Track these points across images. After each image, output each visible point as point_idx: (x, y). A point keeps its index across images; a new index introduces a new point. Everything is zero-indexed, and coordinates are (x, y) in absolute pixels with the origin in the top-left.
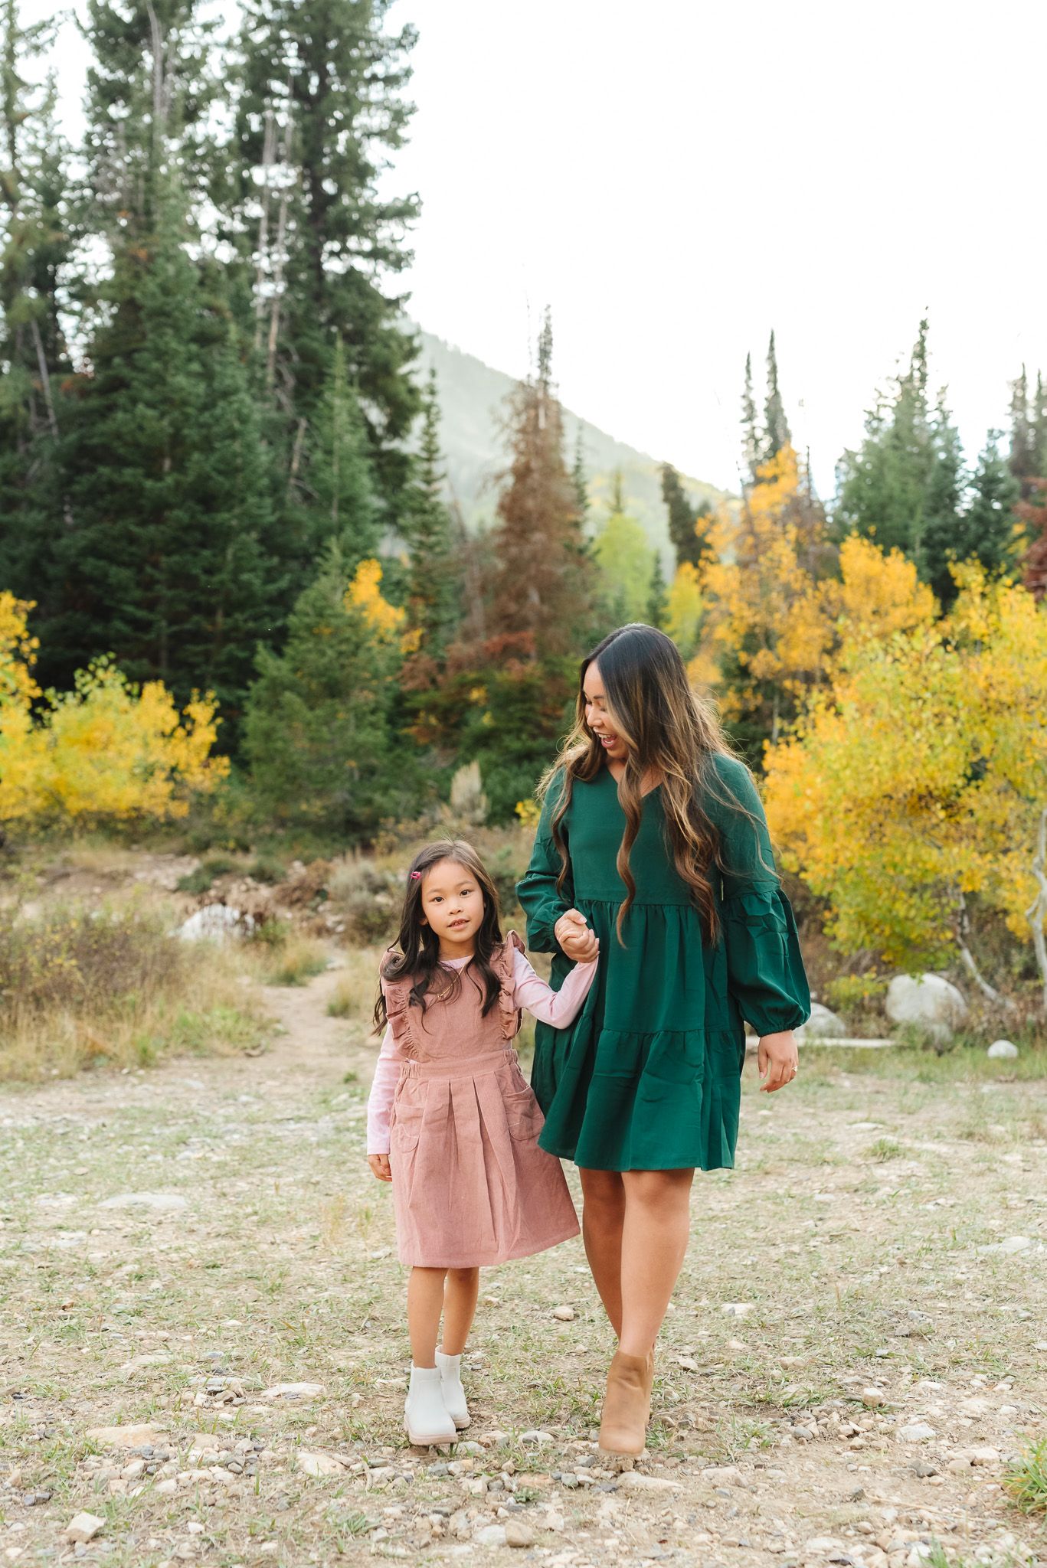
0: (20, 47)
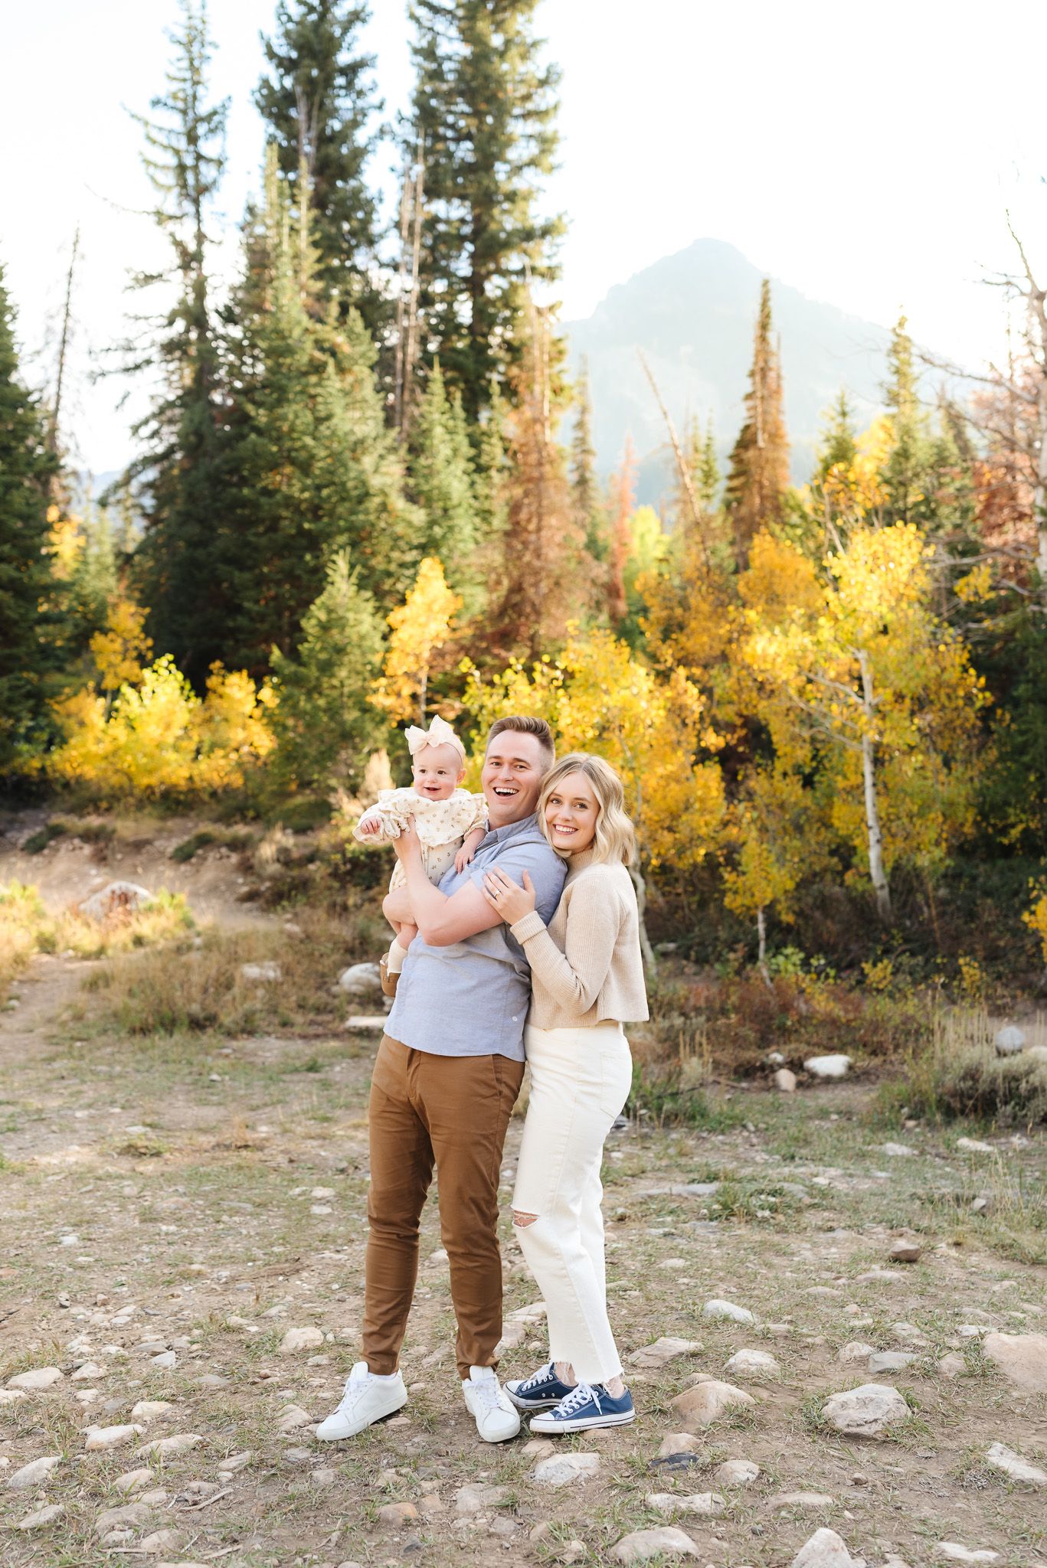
0: (202, 129)
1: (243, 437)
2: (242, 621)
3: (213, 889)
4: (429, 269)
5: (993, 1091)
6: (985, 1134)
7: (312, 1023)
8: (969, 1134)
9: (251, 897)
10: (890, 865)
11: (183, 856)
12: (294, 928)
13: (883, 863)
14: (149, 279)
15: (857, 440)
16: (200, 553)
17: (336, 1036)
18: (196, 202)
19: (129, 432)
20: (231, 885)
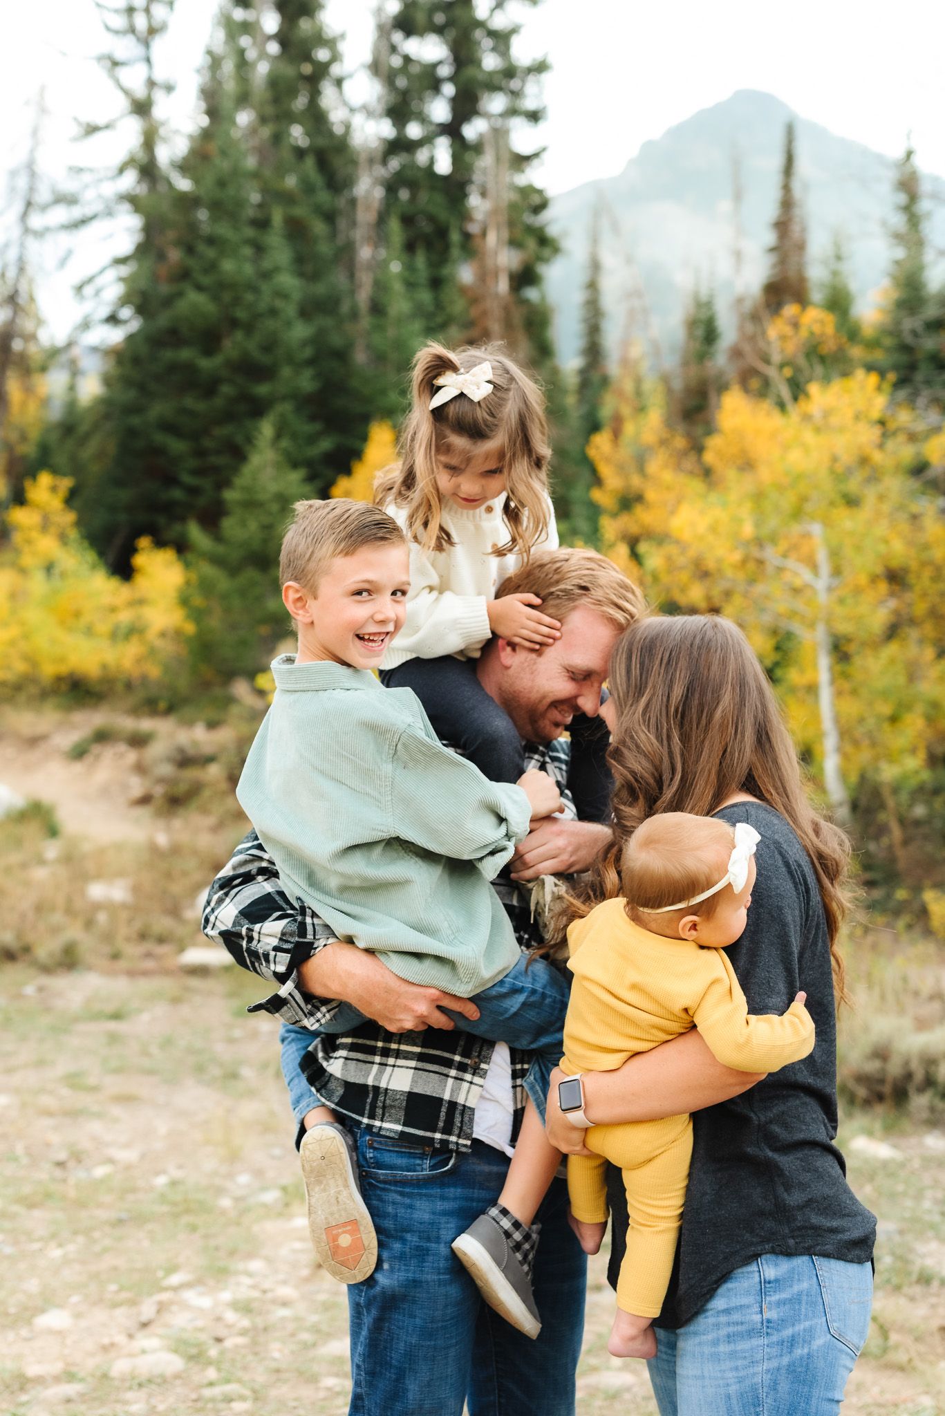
1: (180, 294)
2: (177, 494)
3: (105, 792)
4: (399, 111)
5: (909, 1076)
6: (890, 1131)
7: (149, 955)
8: (870, 1133)
9: (145, 800)
10: (854, 778)
11: (79, 753)
12: (162, 840)
13: (843, 775)
14: (92, 129)
15: (853, 286)
16: (135, 421)
17: (166, 972)
18: (147, 44)
19: (70, 293)
20: (125, 787)
